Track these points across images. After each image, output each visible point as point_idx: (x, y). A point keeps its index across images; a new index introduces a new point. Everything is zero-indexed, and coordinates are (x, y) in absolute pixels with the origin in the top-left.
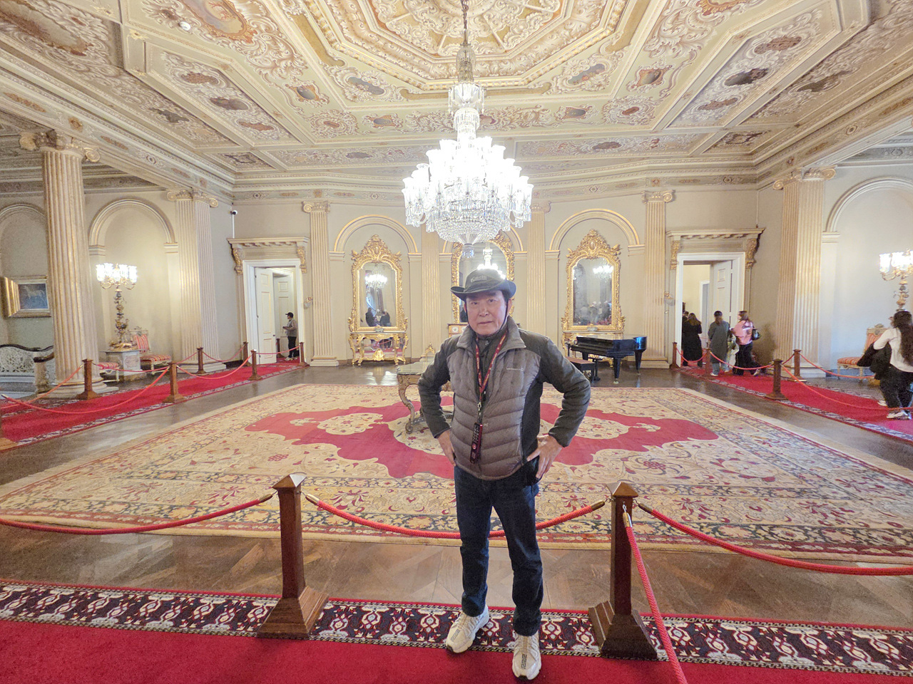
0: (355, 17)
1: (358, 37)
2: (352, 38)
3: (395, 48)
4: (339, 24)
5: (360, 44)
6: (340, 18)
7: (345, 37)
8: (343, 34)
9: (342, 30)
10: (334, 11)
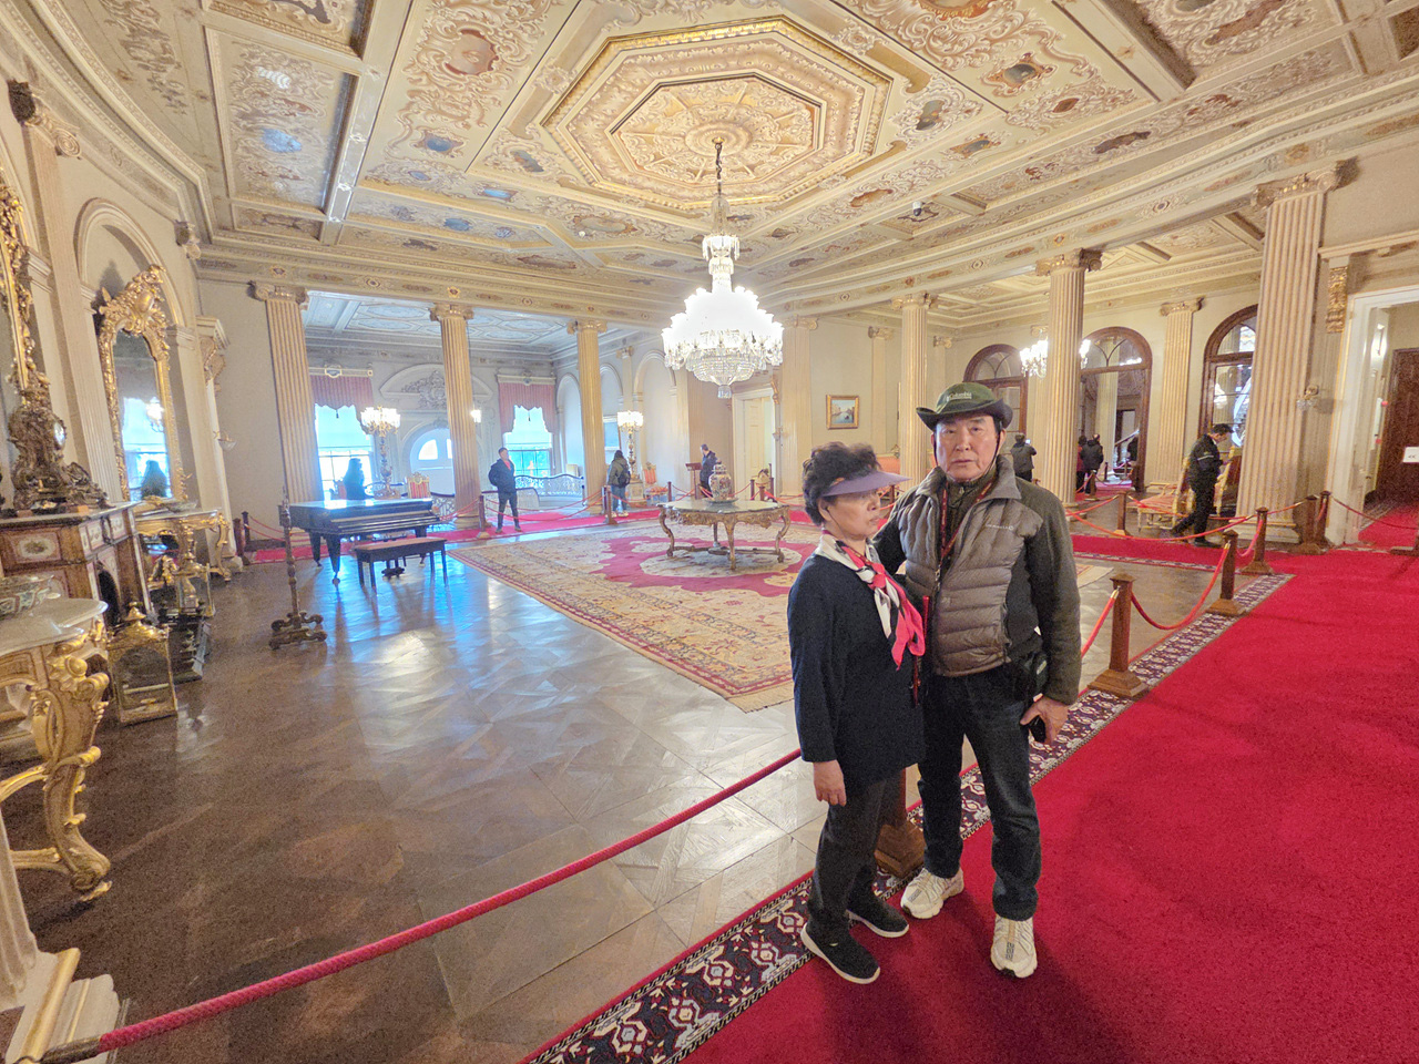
0: (781, 69)
1: (762, 53)
2: (767, 46)
3: (712, 67)
4: (792, 51)
5: (752, 45)
6: (795, 58)
7: (776, 42)
8: (780, 44)
9: (783, 46)
10: (804, 61)
